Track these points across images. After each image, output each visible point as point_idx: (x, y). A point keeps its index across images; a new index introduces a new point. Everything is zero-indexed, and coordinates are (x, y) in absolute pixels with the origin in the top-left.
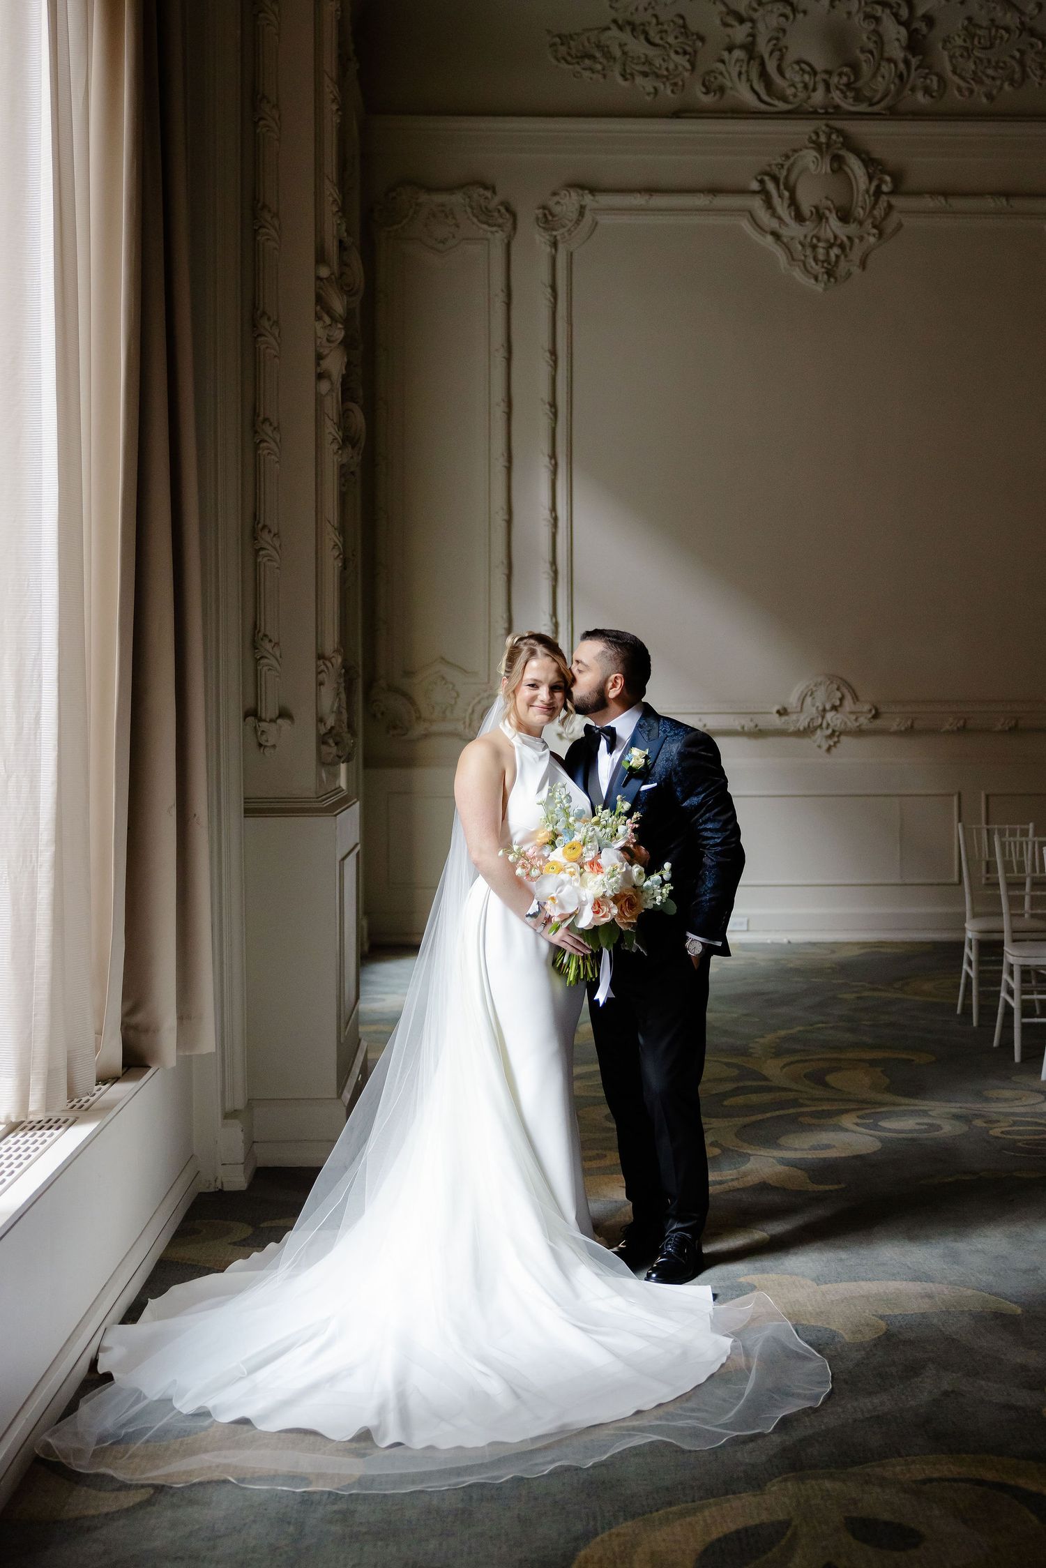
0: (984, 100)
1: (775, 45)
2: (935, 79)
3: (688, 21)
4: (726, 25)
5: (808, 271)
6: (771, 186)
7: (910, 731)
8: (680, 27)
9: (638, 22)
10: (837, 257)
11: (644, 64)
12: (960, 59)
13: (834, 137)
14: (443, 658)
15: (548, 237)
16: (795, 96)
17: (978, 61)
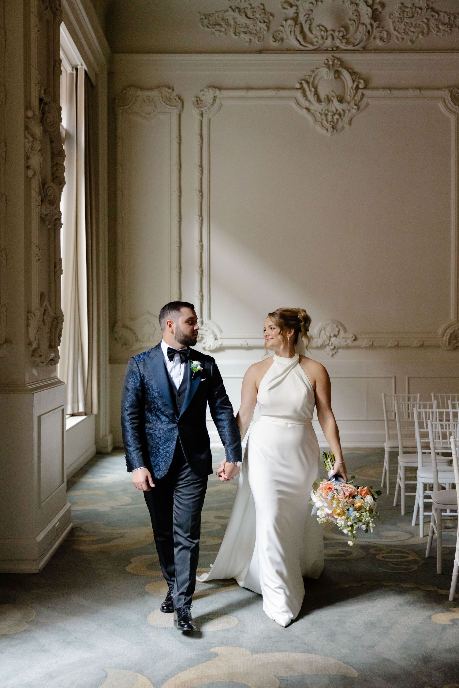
0: (409, 43)
1: (308, 17)
2: (385, 33)
3: (266, 7)
4: (284, 8)
5: (323, 126)
6: (305, 85)
7: (372, 347)
8: (262, 9)
9: (242, 8)
10: (337, 119)
11: (245, 28)
12: (397, 23)
13: (336, 61)
14: (148, 312)
15: (198, 111)
16: (317, 42)
17: (406, 24)
